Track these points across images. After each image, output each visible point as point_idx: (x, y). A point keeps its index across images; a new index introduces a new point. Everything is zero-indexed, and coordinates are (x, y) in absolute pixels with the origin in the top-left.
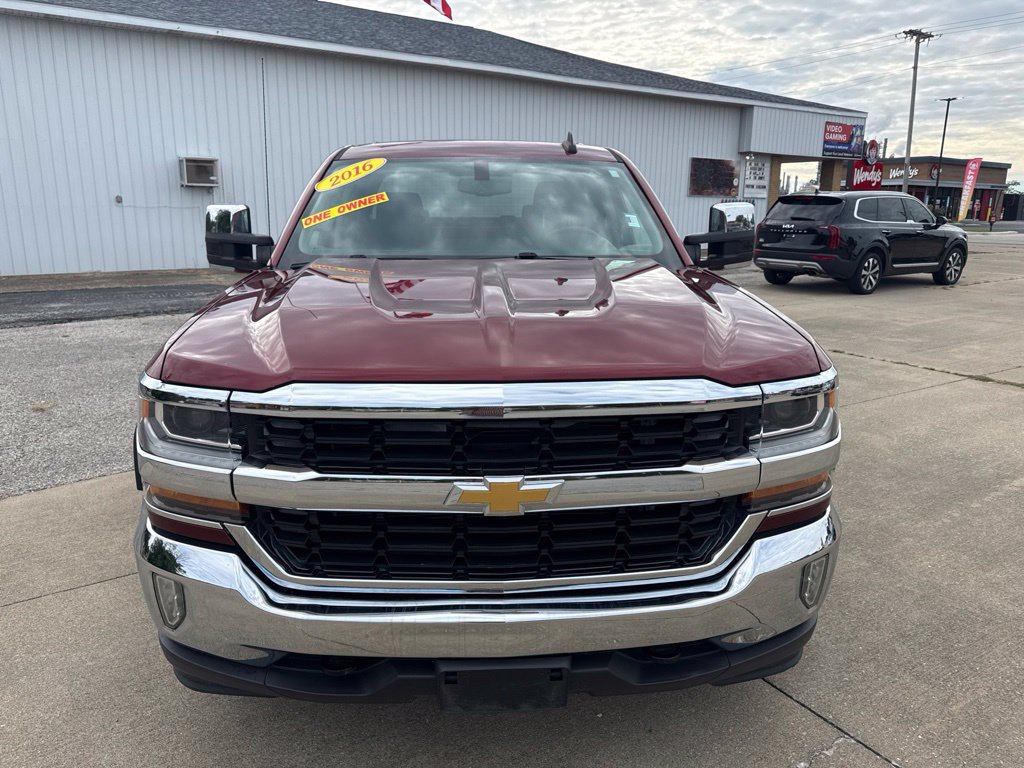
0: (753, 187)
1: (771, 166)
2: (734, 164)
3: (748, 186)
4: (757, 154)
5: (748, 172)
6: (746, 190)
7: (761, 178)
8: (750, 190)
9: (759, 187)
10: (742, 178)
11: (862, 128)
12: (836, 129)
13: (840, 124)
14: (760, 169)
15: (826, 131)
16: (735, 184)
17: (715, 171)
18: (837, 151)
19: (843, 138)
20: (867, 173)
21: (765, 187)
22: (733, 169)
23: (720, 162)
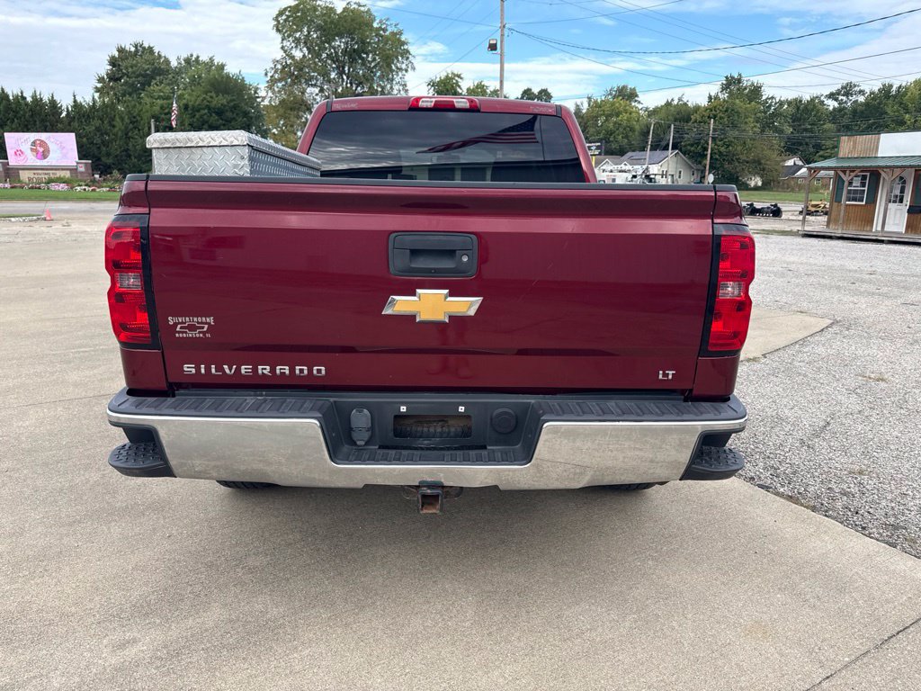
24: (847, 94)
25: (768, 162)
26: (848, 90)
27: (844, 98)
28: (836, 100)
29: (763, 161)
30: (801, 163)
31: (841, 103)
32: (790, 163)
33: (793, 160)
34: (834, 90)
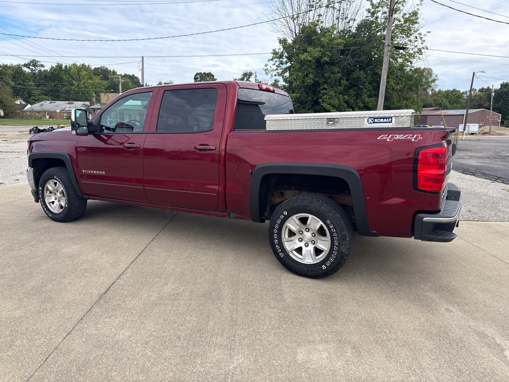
24: (35, 66)
25: (7, 102)
26: (34, 63)
27: (33, 68)
28: (29, 68)
29: (4, 101)
30: (24, 103)
31: (32, 70)
32: (18, 102)
33: (19, 101)
34: (26, 62)
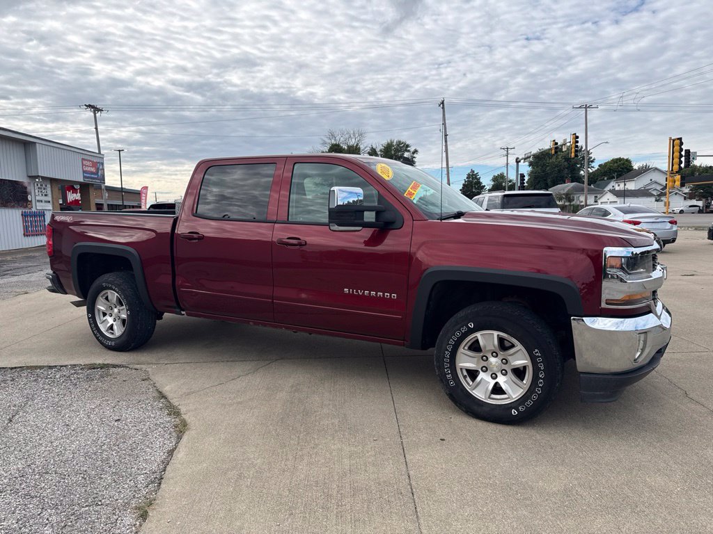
0: (42, 201)
1: (51, 186)
2: (26, 184)
3: (38, 201)
4: (43, 178)
5: (37, 191)
6: (38, 204)
7: (46, 195)
8: (41, 204)
9: (46, 202)
10: (33, 194)
11: (103, 164)
12: (88, 163)
13: (90, 161)
14: (44, 189)
15: (83, 165)
16: (30, 199)
17: (14, 189)
18: (92, 178)
19: (93, 170)
20: (75, 195)
21: (49, 202)
22: (26, 188)
23: (16, 182)
